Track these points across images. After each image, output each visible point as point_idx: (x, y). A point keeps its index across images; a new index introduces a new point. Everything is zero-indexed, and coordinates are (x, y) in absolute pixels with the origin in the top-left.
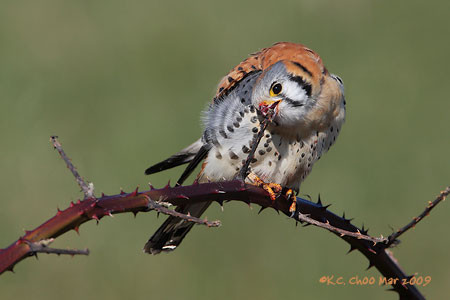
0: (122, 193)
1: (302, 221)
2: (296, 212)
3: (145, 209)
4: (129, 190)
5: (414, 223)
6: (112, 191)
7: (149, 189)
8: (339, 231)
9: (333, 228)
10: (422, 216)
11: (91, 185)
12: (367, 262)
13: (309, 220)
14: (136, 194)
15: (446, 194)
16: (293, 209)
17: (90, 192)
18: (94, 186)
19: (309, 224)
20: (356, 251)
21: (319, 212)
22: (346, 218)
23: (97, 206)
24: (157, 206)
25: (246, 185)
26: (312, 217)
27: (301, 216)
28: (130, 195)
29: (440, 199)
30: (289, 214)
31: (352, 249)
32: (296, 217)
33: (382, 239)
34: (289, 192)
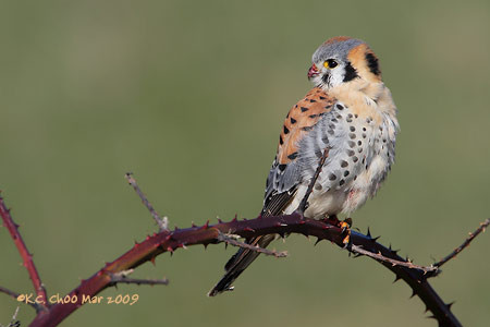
0: (194, 226)
1: (354, 252)
2: (349, 244)
3: (215, 241)
4: (201, 224)
5: (456, 253)
6: (185, 225)
7: (217, 222)
8: (391, 261)
9: (384, 258)
10: (463, 247)
11: (165, 219)
12: (410, 290)
13: (361, 251)
14: (207, 227)
15: (486, 226)
16: (346, 241)
17: (165, 226)
18: (169, 219)
19: (361, 254)
20: (401, 281)
21: (370, 244)
22: (393, 249)
23: (172, 239)
24: (227, 238)
25: (305, 218)
26: (364, 249)
27: (354, 247)
28: (202, 228)
29: (480, 231)
30: (342, 245)
31: (398, 278)
32: (349, 249)
33: (432, 268)
34: (344, 225)
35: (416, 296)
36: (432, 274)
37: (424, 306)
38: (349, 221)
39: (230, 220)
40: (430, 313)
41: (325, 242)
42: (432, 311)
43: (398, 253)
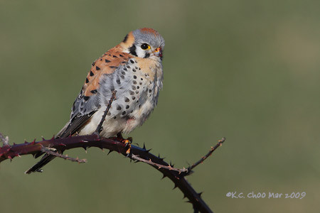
0: (26, 143)
1: (134, 159)
2: (130, 154)
4: (30, 141)
5: (203, 160)
6: (20, 142)
7: (42, 140)
8: (158, 165)
9: (153, 164)
10: (207, 156)
11: (7, 137)
12: (173, 185)
13: (138, 159)
14: (34, 143)
15: (222, 142)
16: (128, 152)
17: (6, 142)
18: (9, 138)
19: (138, 161)
20: (167, 178)
21: (144, 154)
22: (161, 157)
23: (11, 151)
24: (47, 151)
26: (140, 157)
27: (134, 156)
28: (31, 144)
29: (218, 145)
30: (126, 155)
31: (164, 176)
32: (130, 157)
33: (184, 170)
34: (127, 142)
35: (177, 188)
36: (185, 174)
37: (183, 195)
38: (130, 139)
39: (50, 138)
40: (187, 199)
41: (115, 153)
42: (189, 198)
43: (164, 160)
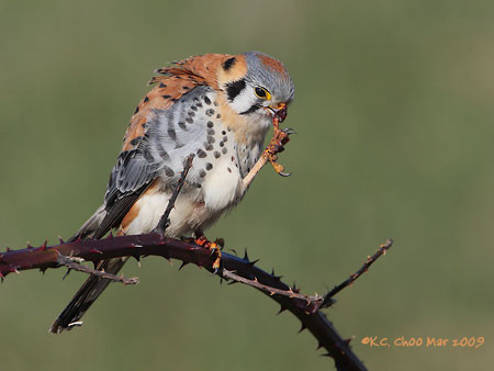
0: (30, 247)
1: (227, 278)
2: (221, 268)
3: (55, 265)
4: (37, 244)
5: (352, 280)
7: (59, 243)
8: (269, 289)
9: (261, 286)
10: (361, 272)
12: (299, 324)
13: (235, 277)
14: (45, 248)
15: (387, 248)
16: (216, 265)
19: (235, 281)
20: (287, 312)
21: (246, 269)
22: (276, 275)
23: (3, 262)
24: (67, 262)
25: (165, 238)
26: (239, 274)
27: (226, 273)
28: (38, 249)
29: (380, 253)
30: (212, 270)
31: (283, 309)
32: (220, 273)
33: (316, 297)
34: (213, 246)
35: (306, 330)
37: (316, 342)
38: (220, 242)
40: (323, 350)
41: (191, 267)
42: (327, 348)
43: (282, 280)
